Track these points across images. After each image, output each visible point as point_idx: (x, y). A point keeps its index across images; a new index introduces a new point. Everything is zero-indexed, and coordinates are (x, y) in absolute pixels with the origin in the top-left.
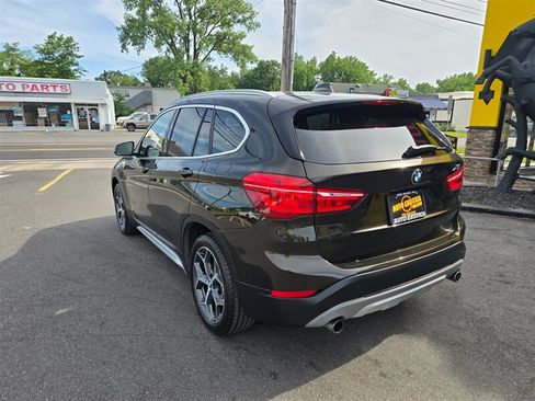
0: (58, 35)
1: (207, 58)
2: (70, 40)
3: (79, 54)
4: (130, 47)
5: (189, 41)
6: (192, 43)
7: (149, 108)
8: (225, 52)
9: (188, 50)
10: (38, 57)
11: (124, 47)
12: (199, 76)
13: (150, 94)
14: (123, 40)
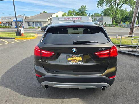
0: (83, 6)
1: (121, 7)
2: (85, 6)
3: (87, 10)
4: (99, 6)
5: (116, 2)
6: (117, 3)
7: (102, 22)
8: (128, 4)
9: (115, 5)
10: (78, 11)
11: (98, 6)
12: (117, 12)
13: (103, 18)
14: (98, 5)
